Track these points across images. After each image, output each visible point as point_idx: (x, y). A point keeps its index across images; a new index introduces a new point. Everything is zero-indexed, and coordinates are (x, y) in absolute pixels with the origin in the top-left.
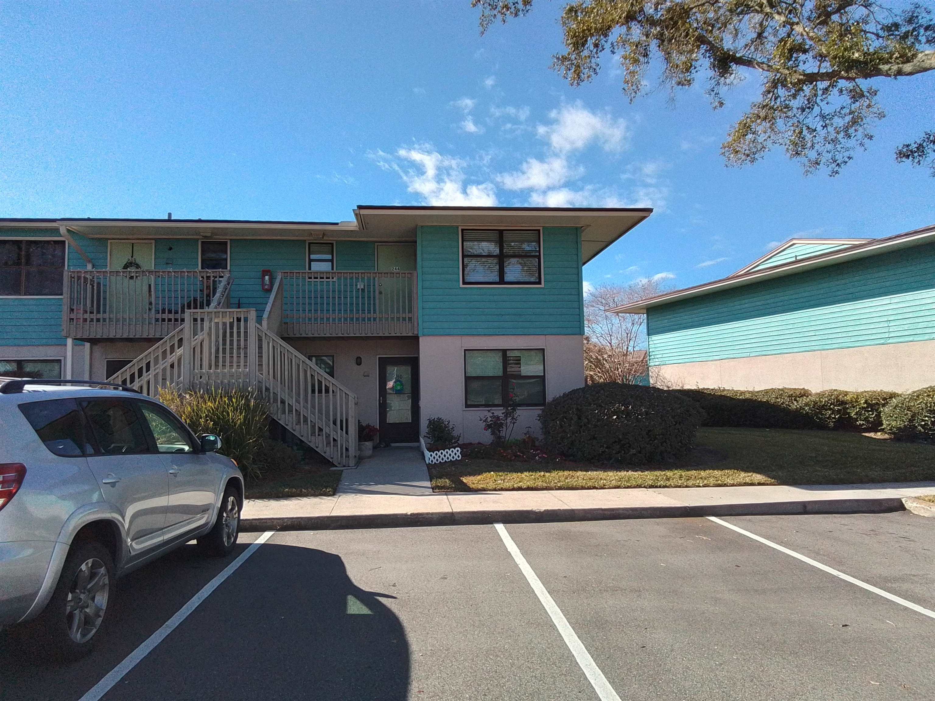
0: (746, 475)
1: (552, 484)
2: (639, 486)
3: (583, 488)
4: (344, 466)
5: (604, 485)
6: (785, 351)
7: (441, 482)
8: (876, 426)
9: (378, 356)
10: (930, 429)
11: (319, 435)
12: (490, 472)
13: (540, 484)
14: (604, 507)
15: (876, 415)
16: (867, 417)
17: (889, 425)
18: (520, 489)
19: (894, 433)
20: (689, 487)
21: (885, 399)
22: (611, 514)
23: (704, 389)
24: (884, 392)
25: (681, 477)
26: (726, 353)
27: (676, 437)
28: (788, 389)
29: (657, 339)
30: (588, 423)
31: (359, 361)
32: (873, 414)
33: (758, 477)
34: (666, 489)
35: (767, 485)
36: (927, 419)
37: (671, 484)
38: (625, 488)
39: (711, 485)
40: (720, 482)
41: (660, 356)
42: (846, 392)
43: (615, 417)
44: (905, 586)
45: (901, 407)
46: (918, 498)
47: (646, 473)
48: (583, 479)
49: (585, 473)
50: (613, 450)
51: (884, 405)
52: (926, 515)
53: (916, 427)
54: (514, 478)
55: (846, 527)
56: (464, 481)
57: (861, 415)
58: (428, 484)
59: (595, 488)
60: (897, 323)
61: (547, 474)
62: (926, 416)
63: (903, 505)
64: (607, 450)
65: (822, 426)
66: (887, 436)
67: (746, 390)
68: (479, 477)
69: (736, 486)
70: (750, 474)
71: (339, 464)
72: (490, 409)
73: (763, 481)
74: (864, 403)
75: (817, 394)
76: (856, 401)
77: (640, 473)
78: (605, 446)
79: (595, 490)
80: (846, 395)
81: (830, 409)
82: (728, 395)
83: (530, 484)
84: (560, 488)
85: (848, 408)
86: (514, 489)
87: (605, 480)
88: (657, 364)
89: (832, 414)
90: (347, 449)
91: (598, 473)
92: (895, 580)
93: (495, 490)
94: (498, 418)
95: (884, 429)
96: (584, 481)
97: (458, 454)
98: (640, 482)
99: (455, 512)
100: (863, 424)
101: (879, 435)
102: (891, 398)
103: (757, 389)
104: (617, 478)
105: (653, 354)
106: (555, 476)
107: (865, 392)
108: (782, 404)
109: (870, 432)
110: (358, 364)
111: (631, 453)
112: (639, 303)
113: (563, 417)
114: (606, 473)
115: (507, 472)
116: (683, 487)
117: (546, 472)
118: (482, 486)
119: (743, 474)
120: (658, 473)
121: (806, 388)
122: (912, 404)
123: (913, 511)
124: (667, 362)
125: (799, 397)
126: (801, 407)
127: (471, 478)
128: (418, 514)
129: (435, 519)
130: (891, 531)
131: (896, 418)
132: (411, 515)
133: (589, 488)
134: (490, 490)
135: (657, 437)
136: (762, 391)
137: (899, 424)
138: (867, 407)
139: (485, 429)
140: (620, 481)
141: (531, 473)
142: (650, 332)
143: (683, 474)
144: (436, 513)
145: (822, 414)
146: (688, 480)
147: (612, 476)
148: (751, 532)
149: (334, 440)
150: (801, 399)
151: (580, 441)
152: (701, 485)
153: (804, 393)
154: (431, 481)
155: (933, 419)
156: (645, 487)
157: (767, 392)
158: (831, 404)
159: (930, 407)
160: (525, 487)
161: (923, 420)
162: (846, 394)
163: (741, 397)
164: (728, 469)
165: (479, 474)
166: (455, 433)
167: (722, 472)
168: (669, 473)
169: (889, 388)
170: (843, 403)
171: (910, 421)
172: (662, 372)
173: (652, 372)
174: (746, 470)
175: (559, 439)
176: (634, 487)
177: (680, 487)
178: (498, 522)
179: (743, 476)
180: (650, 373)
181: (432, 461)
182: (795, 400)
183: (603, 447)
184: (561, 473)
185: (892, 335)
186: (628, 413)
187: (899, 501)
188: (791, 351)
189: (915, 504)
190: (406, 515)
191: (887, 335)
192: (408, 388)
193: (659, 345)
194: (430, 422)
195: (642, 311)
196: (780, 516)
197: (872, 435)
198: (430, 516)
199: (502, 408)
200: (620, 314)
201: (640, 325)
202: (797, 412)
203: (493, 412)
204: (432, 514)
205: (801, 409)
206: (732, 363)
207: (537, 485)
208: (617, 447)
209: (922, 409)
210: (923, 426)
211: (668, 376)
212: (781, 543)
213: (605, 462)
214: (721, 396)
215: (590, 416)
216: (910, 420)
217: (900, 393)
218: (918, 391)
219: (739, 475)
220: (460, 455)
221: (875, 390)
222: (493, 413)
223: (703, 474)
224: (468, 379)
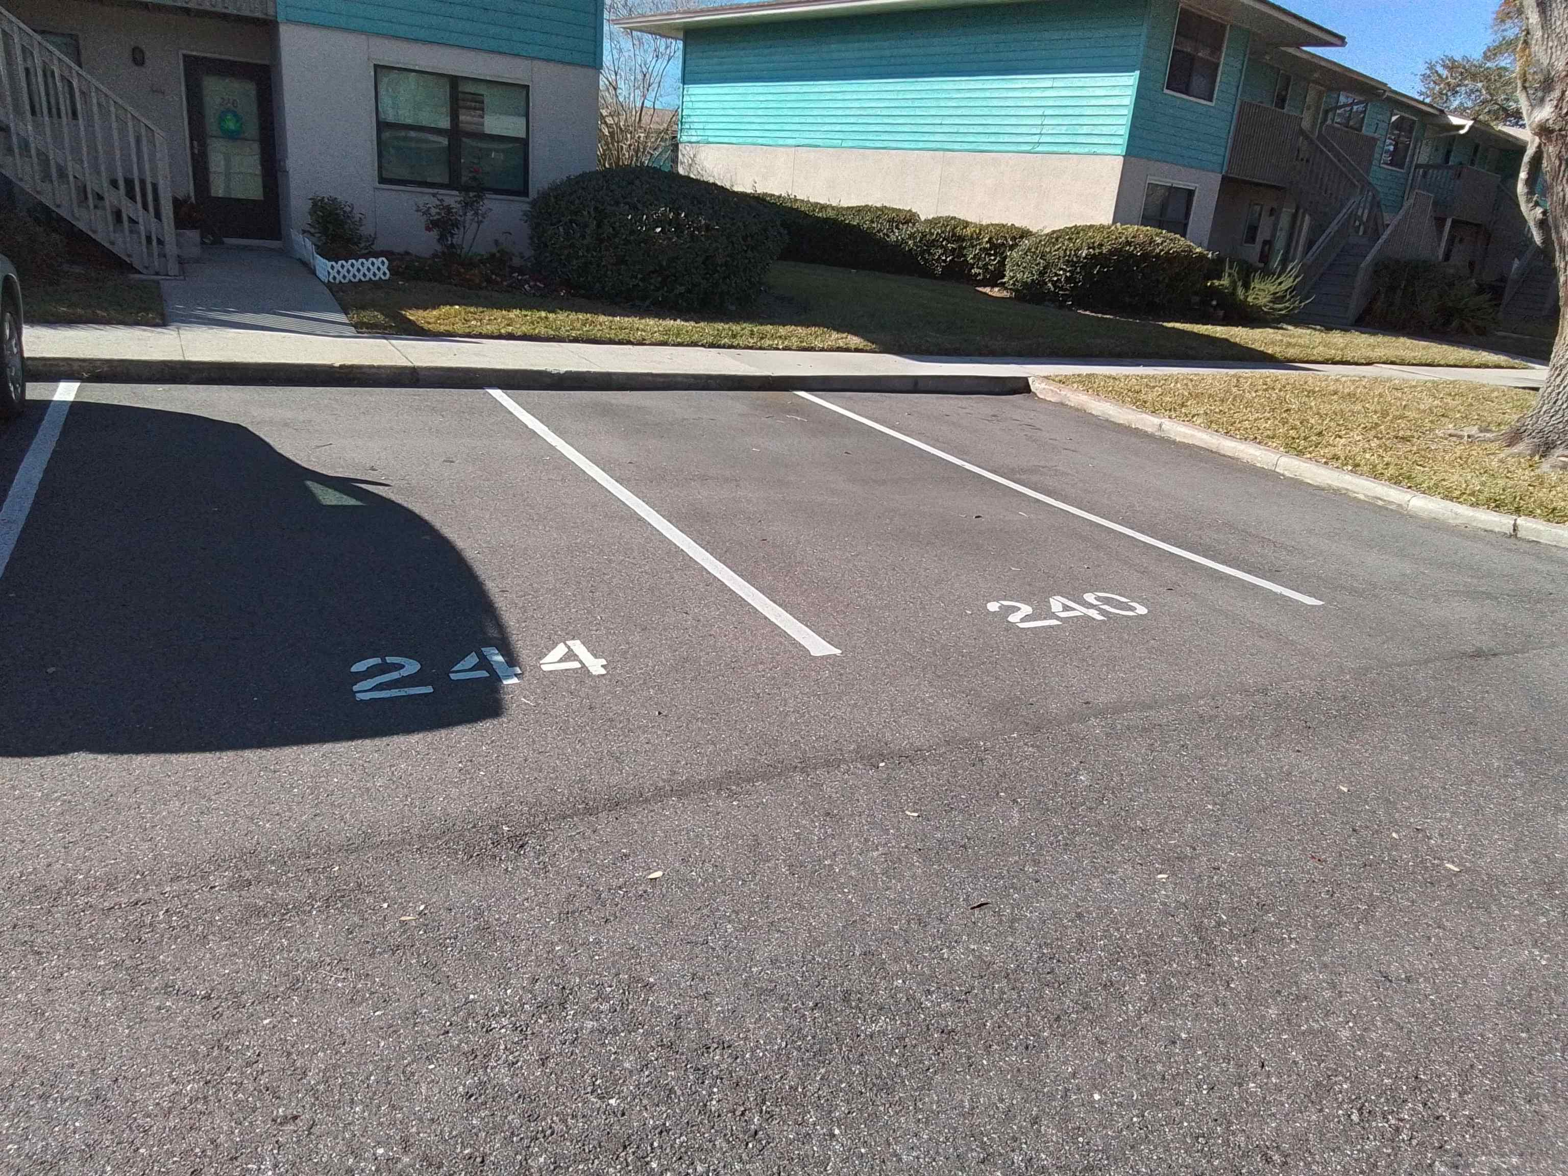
0: (840, 335)
1: (563, 332)
2: (694, 344)
3: (611, 342)
4: (157, 274)
5: (644, 340)
6: (894, 145)
7: (368, 316)
8: (995, 279)
9: (181, 53)
10: (1061, 289)
11: (96, 207)
12: (452, 305)
13: (541, 330)
14: (654, 372)
15: (999, 262)
16: (987, 264)
17: (1013, 277)
18: (511, 337)
19: (1016, 291)
20: (764, 349)
21: (1013, 238)
22: (664, 382)
23: (766, 194)
24: (1016, 228)
25: (752, 333)
26: (807, 135)
27: (745, 270)
28: (889, 209)
29: (699, 93)
30: (615, 236)
31: (138, 57)
32: (994, 260)
33: (855, 341)
34: (732, 350)
35: (866, 351)
36: (1061, 272)
37: (738, 344)
38: (673, 345)
39: (794, 347)
40: (805, 344)
41: (701, 126)
42: (967, 222)
43: (658, 230)
44: (1034, 478)
45: (1034, 253)
46: (1047, 378)
47: (702, 324)
48: (611, 328)
49: (610, 318)
50: (650, 284)
51: (1012, 248)
52: (1053, 400)
53: (1046, 284)
54: (496, 319)
55: (964, 411)
56: (411, 318)
57: (979, 259)
58: (342, 318)
59: (629, 343)
60: (1055, 121)
61: (551, 316)
62: (1061, 269)
63: (1029, 386)
64: (641, 284)
65: (926, 272)
66: (1005, 294)
67: (828, 203)
68: (435, 313)
69: (826, 351)
70: (844, 335)
71: (147, 268)
72: (436, 191)
73: (861, 347)
74: (987, 242)
75: (927, 221)
76: (978, 239)
77: (693, 324)
78: (639, 276)
79: (630, 347)
80: (966, 227)
81: (942, 247)
82: (803, 209)
83: (526, 329)
84: (576, 340)
85: (965, 248)
86: (500, 337)
87: (643, 330)
88: (694, 139)
89: (942, 254)
90: (160, 242)
91: (630, 320)
92: (1023, 471)
93: (469, 335)
94: (449, 209)
95: (1005, 283)
96: (613, 331)
97: (384, 268)
98: (695, 337)
99: (418, 367)
100: (979, 274)
101: (996, 292)
102: (1022, 237)
103: (844, 204)
104: (661, 329)
105: (689, 120)
106: (563, 319)
107: (992, 225)
108: (878, 231)
109: (985, 286)
110: (137, 64)
111: (677, 292)
112: (673, 17)
113: (571, 221)
114: (643, 321)
115: (483, 307)
116: (757, 349)
117: (549, 312)
118: (447, 328)
119: (835, 335)
120: (720, 326)
121: (914, 211)
122: (1048, 250)
123: (1038, 395)
124: (711, 139)
125: (903, 224)
126: (903, 239)
127: (421, 313)
128: (352, 367)
129: (384, 376)
130: (1015, 417)
131: (1025, 268)
132: (341, 367)
133: (620, 343)
134: (460, 336)
135: (718, 268)
136: (853, 208)
137: (1027, 277)
138: (990, 249)
139: (428, 229)
140: (666, 334)
141: (524, 312)
142: (687, 78)
143: (755, 330)
144: (385, 367)
145: (930, 254)
146: (762, 338)
147: (651, 325)
148: (855, 413)
149: (132, 221)
150: (905, 227)
151: (598, 266)
152: (781, 347)
153: (910, 218)
154: (346, 314)
155: (1068, 274)
156: (703, 346)
157: (859, 210)
158: (944, 239)
159: (1069, 256)
160: (519, 334)
161: (1056, 275)
162: (966, 224)
163: (820, 215)
164: (815, 325)
165: (434, 308)
166: (367, 230)
167: (809, 330)
168: (736, 328)
169: (1021, 223)
170: (961, 239)
171: (1042, 274)
172: (701, 156)
173: (683, 155)
174: (838, 330)
175: (563, 257)
176: (688, 345)
177: (751, 348)
178: (492, 386)
179: (834, 338)
180: (680, 156)
181: (334, 278)
182: (897, 228)
183: (636, 278)
184: (573, 316)
185: (1044, 139)
186: (679, 224)
187: (1025, 380)
188: (900, 145)
189: (1043, 385)
190: (331, 367)
191: (1036, 139)
192: (252, 129)
193: (701, 105)
194: (315, 204)
195: (674, 34)
196: (886, 394)
197: (987, 290)
198: (374, 370)
199: (457, 193)
200: (634, 33)
201: (669, 60)
202: (898, 245)
203: (440, 197)
204: (379, 367)
205: (902, 243)
206: (812, 154)
207: (539, 332)
208: (656, 280)
209: (1059, 259)
210: (1054, 283)
211: (708, 165)
212: (892, 427)
213: (638, 303)
214: (791, 209)
215: (617, 224)
216: (1040, 273)
217: (1034, 230)
218: (1059, 231)
219: (830, 336)
220: (387, 272)
221: (1004, 223)
222: (441, 201)
223: (782, 331)
224: (382, 126)
